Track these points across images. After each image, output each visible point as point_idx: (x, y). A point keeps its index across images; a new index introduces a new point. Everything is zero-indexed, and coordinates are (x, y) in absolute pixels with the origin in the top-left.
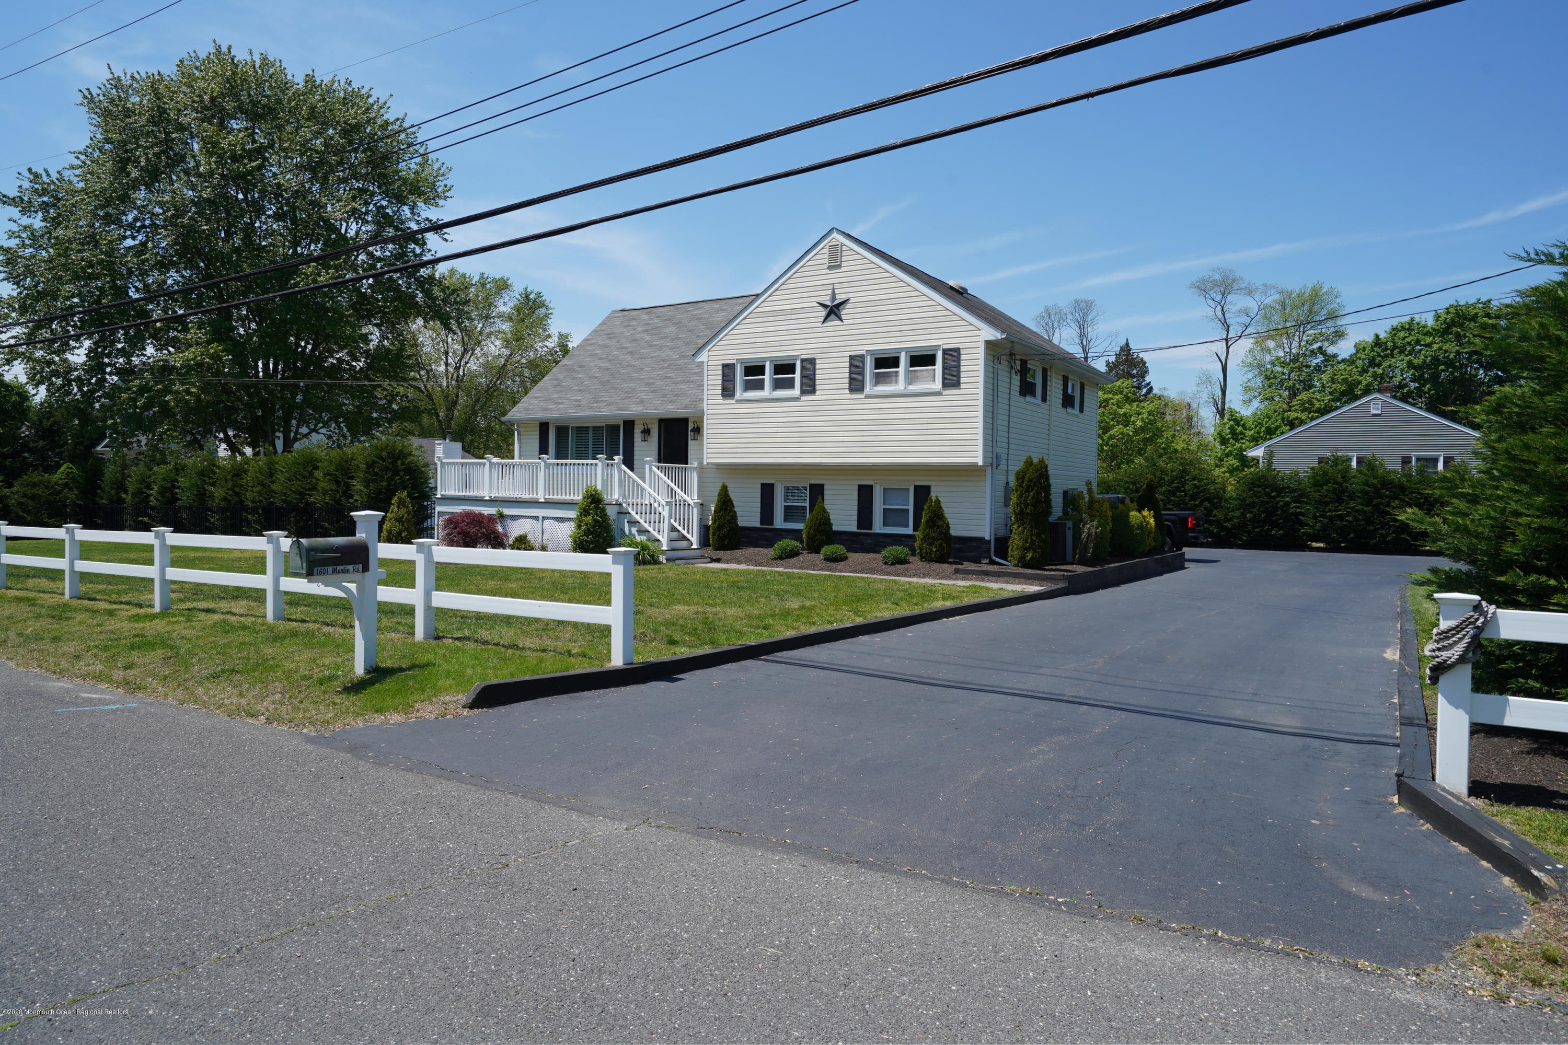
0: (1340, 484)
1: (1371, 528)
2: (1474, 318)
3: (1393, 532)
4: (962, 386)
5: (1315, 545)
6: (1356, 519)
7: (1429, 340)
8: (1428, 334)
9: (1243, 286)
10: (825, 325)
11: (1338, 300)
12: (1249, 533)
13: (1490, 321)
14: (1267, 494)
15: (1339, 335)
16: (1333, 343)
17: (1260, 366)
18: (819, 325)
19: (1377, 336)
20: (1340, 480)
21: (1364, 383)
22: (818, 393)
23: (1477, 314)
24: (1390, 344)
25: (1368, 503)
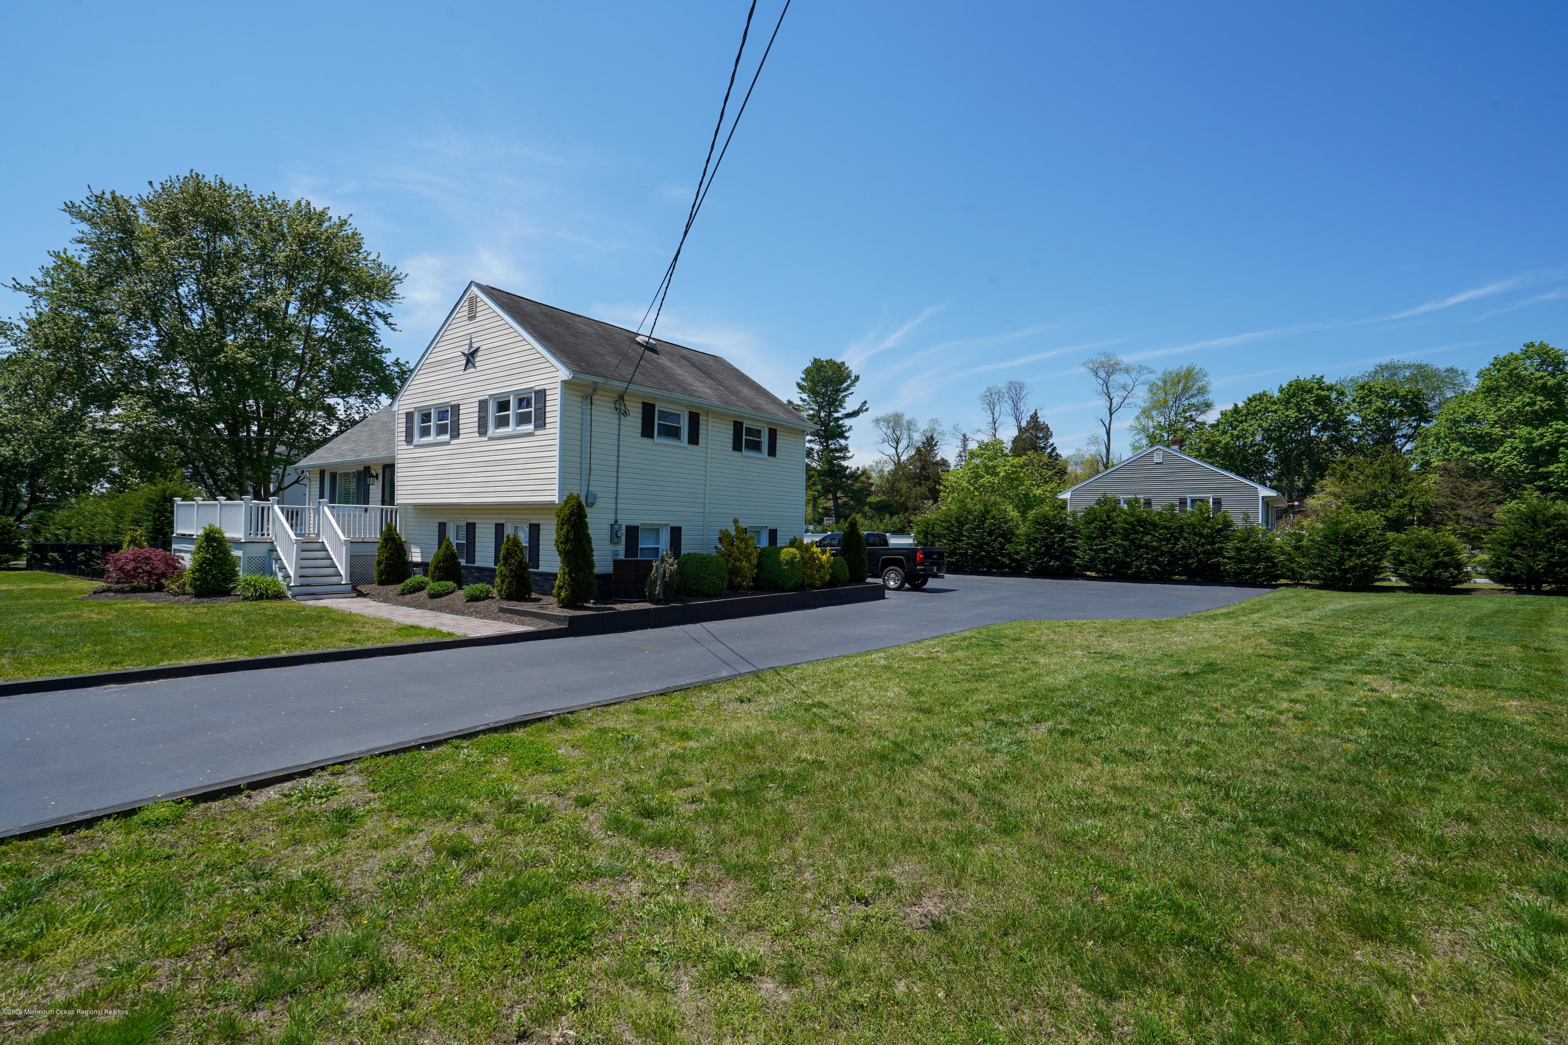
0: (1104, 522)
1: (1129, 560)
2: (1310, 391)
3: (1147, 564)
4: (548, 426)
5: (1088, 573)
6: (1117, 552)
7: (1275, 407)
8: (1274, 403)
9: (1123, 367)
10: (467, 372)
11: (1206, 379)
12: (1033, 563)
13: (1323, 393)
14: (1047, 531)
15: (1208, 406)
16: (1203, 412)
17: (1144, 429)
18: (462, 373)
19: (1236, 405)
20: (1105, 518)
21: (1224, 442)
22: (461, 436)
23: (1312, 387)
24: (1245, 412)
25: (1126, 538)
